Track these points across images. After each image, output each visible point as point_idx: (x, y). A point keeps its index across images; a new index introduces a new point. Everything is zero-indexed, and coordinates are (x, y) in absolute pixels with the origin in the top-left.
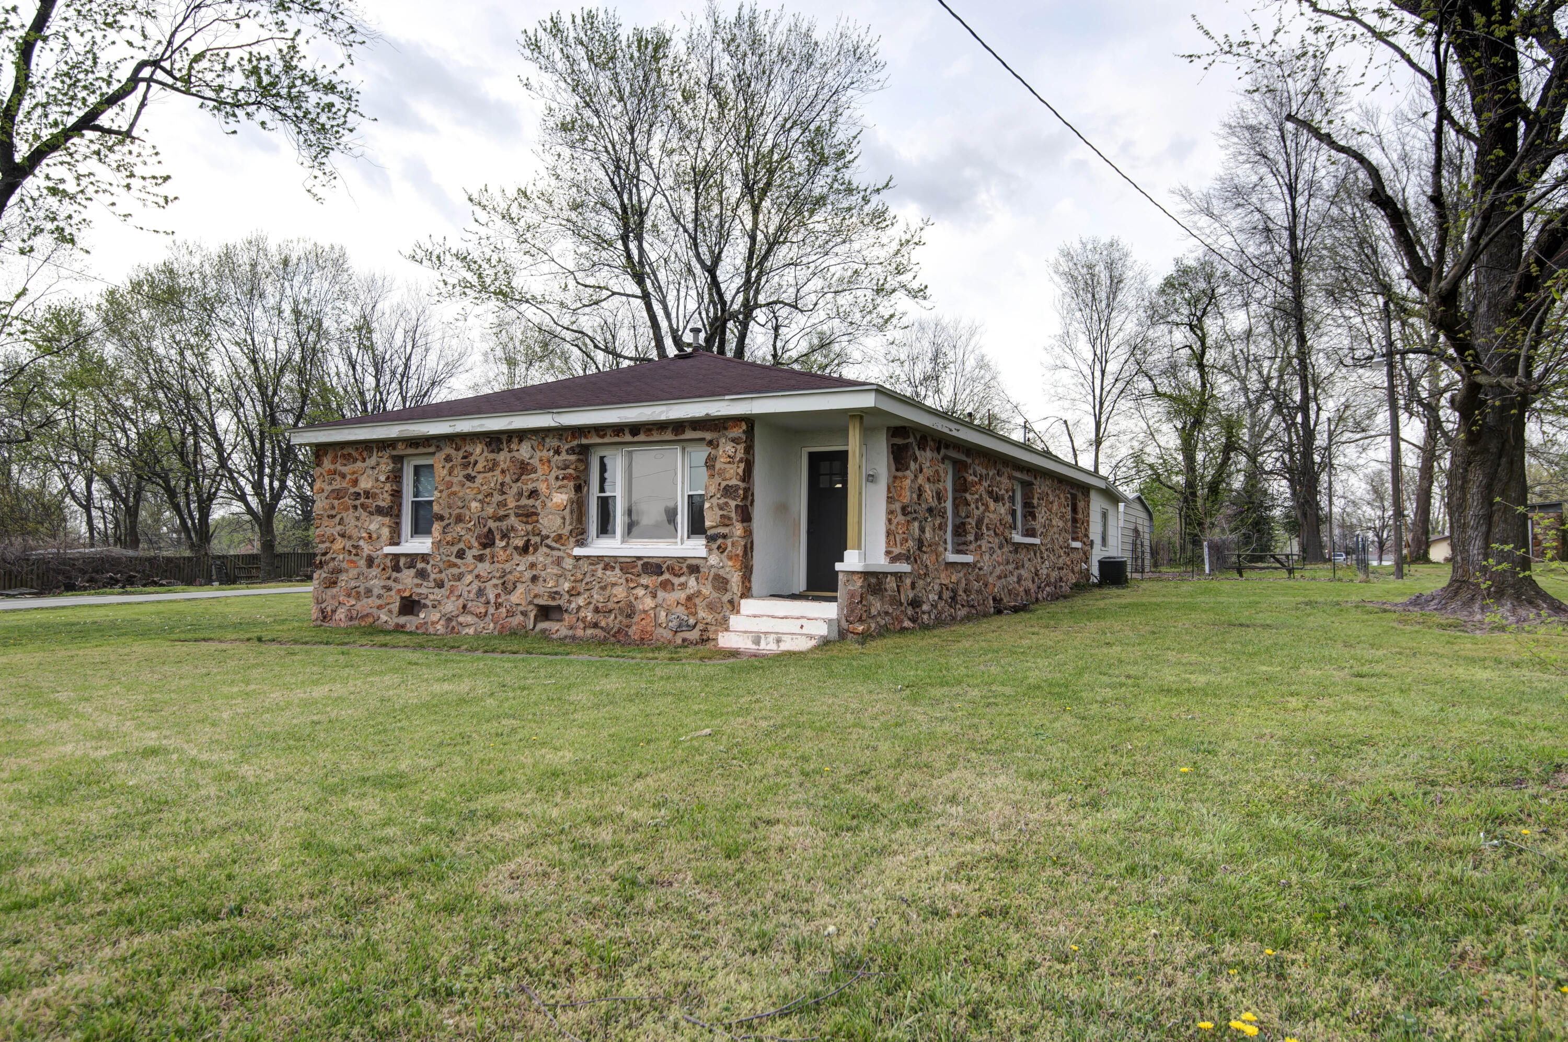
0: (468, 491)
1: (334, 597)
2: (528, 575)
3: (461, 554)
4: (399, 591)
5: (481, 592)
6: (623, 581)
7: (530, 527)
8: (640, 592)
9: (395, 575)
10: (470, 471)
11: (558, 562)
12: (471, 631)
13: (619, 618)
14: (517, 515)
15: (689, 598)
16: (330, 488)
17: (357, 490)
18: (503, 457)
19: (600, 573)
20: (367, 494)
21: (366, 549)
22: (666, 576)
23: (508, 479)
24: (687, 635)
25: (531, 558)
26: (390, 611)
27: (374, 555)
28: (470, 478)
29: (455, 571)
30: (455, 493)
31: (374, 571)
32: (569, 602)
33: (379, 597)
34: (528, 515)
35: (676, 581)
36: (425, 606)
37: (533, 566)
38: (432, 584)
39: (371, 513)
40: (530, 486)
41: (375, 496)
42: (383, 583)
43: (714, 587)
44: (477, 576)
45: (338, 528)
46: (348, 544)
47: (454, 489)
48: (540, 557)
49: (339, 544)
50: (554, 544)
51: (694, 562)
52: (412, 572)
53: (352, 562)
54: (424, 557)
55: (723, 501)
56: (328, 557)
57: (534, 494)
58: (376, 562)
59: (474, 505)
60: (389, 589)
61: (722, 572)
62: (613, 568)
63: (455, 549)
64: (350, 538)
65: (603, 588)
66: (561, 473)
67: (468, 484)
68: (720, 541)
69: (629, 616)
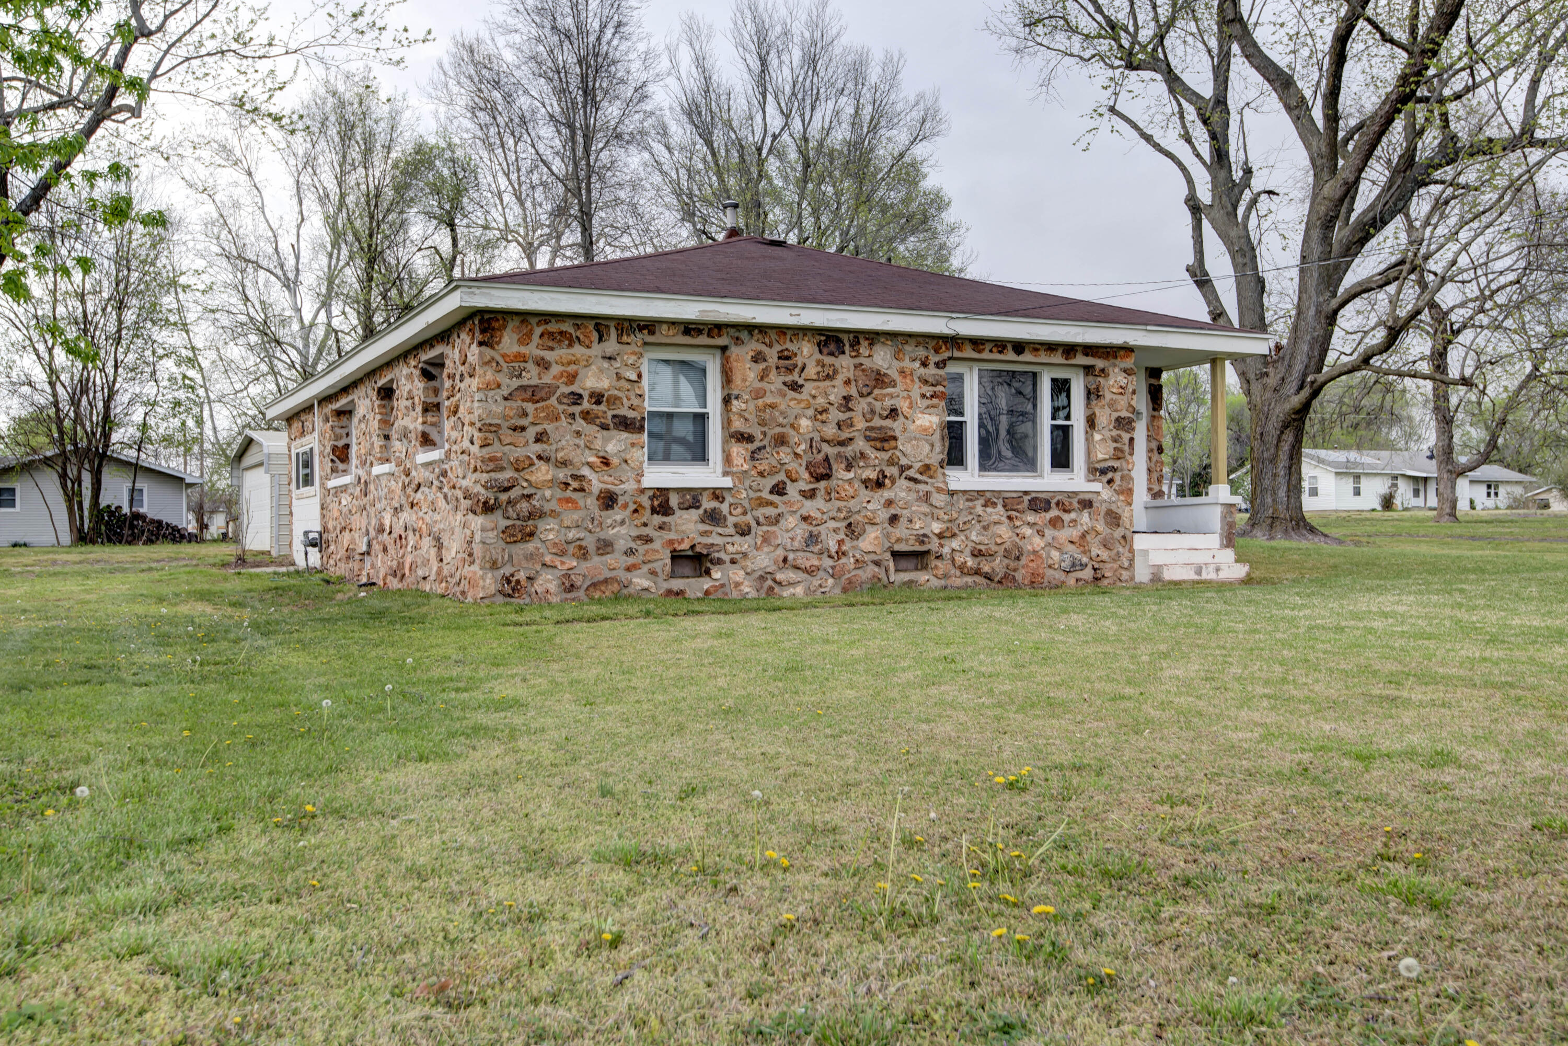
0: (790, 403)
1: (530, 557)
2: (884, 515)
3: (779, 490)
4: (671, 542)
5: (812, 539)
6: (1004, 519)
7: (885, 456)
8: (1028, 531)
9: (658, 519)
10: (795, 376)
11: (926, 498)
12: (799, 590)
13: (1006, 561)
14: (868, 439)
15: (1083, 536)
16: (516, 383)
17: (574, 388)
18: (845, 363)
19: (979, 510)
20: (598, 398)
21: (597, 482)
22: (1054, 512)
23: (853, 391)
24: (1080, 575)
25: (886, 494)
26: (653, 573)
27: (617, 489)
28: (795, 387)
29: (770, 511)
30: (772, 406)
31: (617, 514)
32: (942, 546)
33: (630, 552)
34: (884, 440)
35: (1067, 517)
36: (719, 562)
37: (889, 503)
38: (731, 530)
39: (605, 427)
40: (888, 403)
41: (613, 401)
42: (635, 532)
43: (1107, 523)
44: (805, 519)
45: (538, 448)
46: (562, 474)
47: (769, 400)
48: (900, 491)
49: (542, 473)
50: (918, 476)
51: (1087, 497)
52: (694, 514)
53: (568, 500)
54: (717, 494)
55: (1115, 433)
56: (514, 493)
57: (893, 413)
58: (621, 500)
59: (805, 423)
60: (648, 540)
61: (1113, 507)
62: (994, 504)
63: (770, 482)
64: (564, 463)
65: (985, 528)
66: (928, 390)
67: (791, 394)
68: (1110, 475)
69: (1018, 559)
